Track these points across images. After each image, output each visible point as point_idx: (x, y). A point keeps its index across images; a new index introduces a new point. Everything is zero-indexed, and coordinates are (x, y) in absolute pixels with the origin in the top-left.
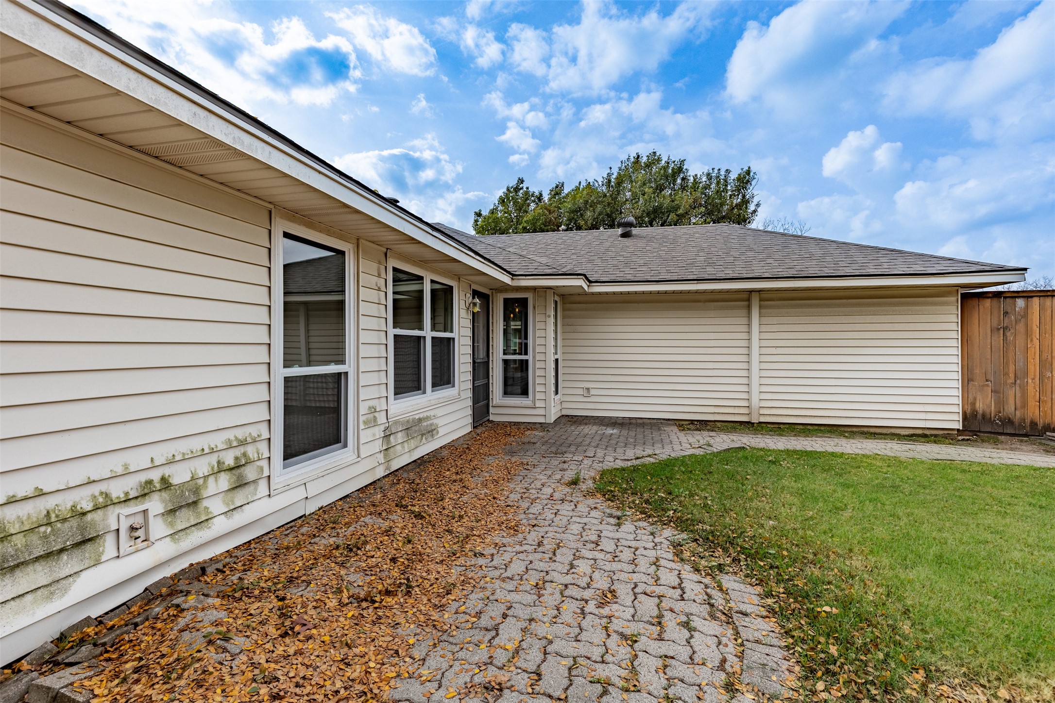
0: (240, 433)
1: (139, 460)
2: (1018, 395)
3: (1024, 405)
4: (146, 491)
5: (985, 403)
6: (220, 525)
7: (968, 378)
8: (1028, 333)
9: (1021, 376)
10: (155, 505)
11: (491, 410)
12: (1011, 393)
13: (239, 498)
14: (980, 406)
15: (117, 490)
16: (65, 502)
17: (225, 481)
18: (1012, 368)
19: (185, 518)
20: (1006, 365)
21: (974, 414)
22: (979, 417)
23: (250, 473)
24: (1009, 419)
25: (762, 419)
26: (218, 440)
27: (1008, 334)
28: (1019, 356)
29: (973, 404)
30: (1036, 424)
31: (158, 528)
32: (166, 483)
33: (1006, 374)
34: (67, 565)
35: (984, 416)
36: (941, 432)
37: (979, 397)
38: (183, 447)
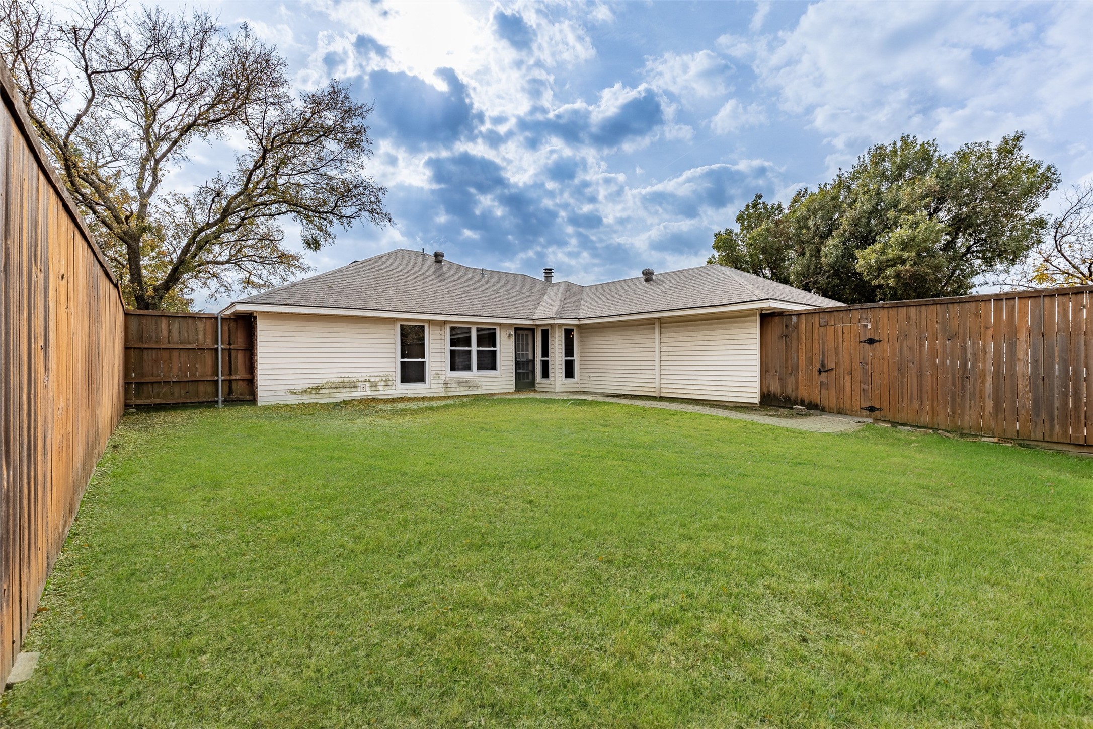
0: (387, 373)
1: (364, 375)
2: (794, 381)
3: (797, 388)
4: (365, 381)
5: (775, 387)
6: (381, 392)
7: (765, 370)
8: (798, 339)
9: (795, 369)
10: (367, 384)
11: (536, 385)
12: (790, 380)
14: (772, 389)
15: (361, 379)
16: (352, 379)
17: (383, 383)
18: (790, 362)
19: (373, 388)
20: (787, 361)
21: (769, 392)
22: (772, 395)
24: (789, 398)
25: (662, 395)
26: (381, 374)
27: (788, 340)
28: (794, 355)
29: (769, 387)
30: (804, 401)
31: (368, 389)
32: (369, 381)
33: (787, 367)
34: (353, 390)
35: (774, 395)
36: (750, 405)
37: (772, 383)
38: (373, 374)
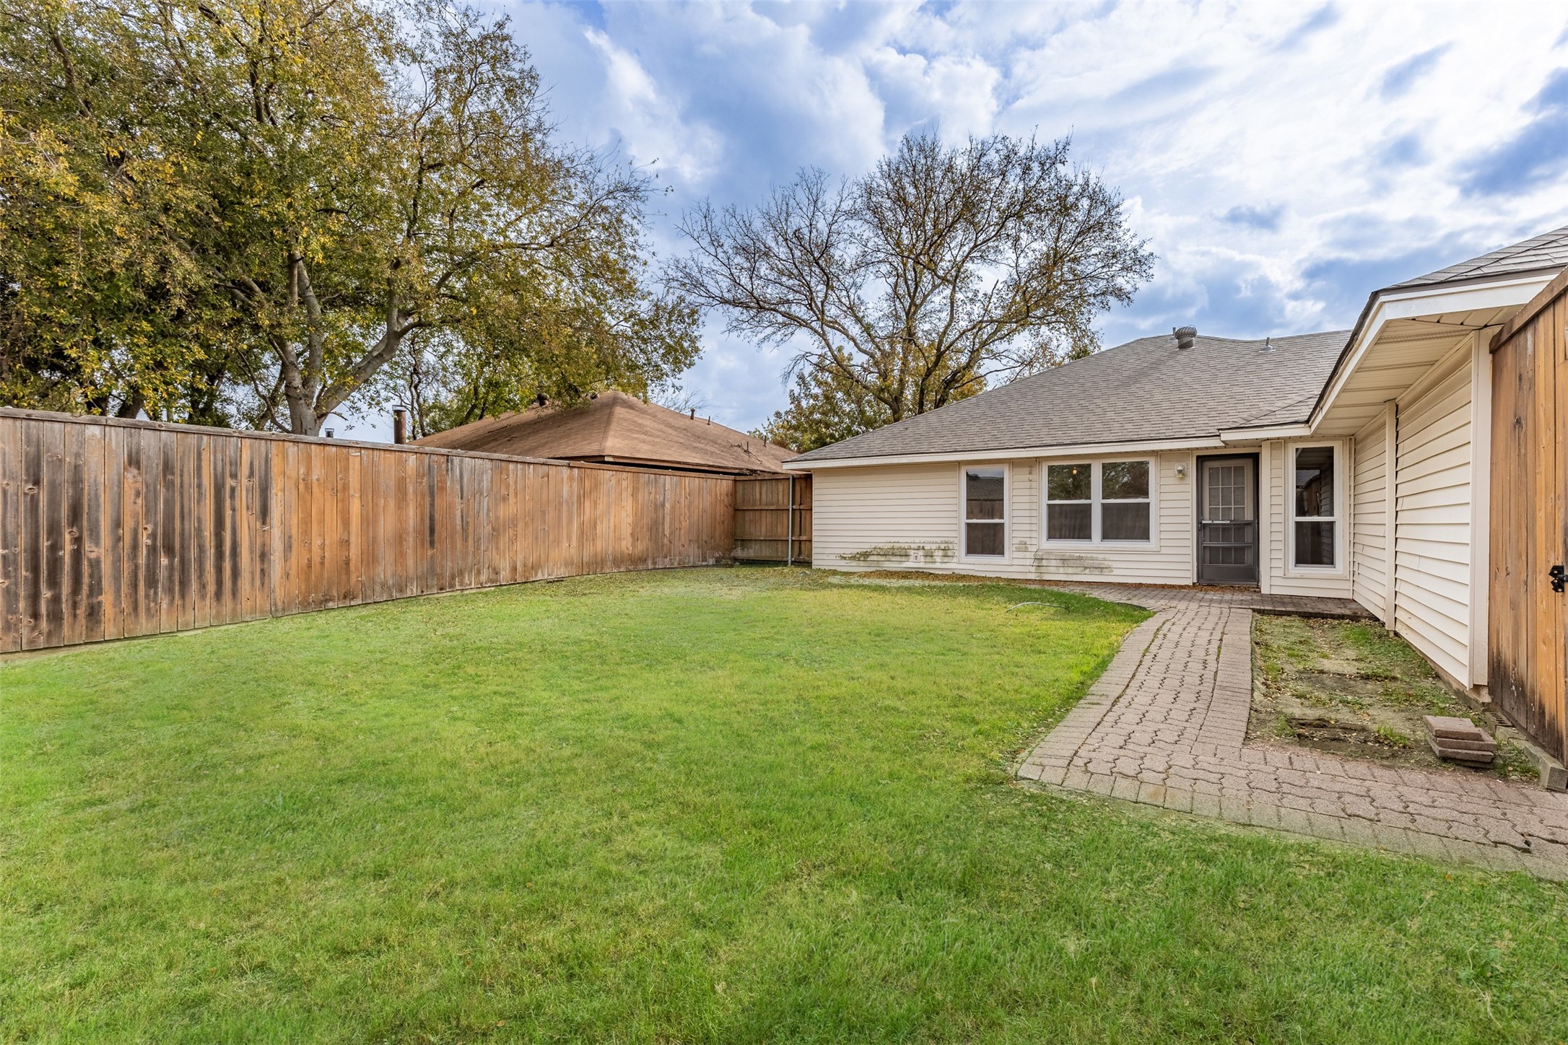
0: (947, 539)
1: (917, 540)
2: (1529, 617)
3: (1535, 651)
4: (918, 549)
5: (1505, 636)
6: (938, 565)
10: (921, 553)
12: (1524, 609)
13: (946, 560)
14: (1503, 641)
15: (913, 546)
16: (903, 545)
17: (941, 553)
19: (929, 559)
22: (1502, 667)
23: (950, 553)
24: (1522, 687)
25: (1397, 629)
26: (939, 540)
29: (1498, 634)
30: (1544, 712)
31: (921, 559)
32: (923, 548)
33: (1520, 554)
34: (904, 559)
35: (1505, 667)
37: (1502, 616)
38: (928, 539)
